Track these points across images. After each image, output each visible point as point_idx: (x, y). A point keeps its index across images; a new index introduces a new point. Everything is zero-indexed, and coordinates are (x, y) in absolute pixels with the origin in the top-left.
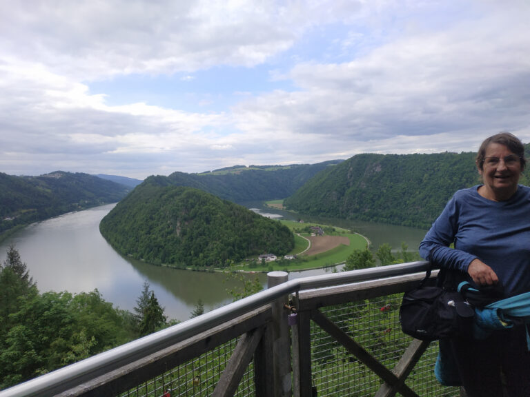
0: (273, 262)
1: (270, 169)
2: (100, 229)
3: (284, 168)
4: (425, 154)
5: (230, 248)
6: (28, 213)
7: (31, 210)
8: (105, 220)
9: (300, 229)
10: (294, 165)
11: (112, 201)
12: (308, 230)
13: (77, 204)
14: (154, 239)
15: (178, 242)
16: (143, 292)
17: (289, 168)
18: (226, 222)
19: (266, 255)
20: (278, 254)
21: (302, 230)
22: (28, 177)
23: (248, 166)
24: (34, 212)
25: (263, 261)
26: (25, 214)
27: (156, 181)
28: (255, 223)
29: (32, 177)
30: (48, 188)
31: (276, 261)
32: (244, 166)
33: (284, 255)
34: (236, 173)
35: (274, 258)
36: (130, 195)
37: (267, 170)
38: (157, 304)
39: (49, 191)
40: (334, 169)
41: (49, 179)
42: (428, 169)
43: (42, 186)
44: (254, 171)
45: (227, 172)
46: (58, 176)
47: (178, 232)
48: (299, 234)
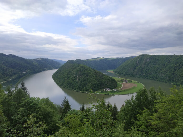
0: (109, 91)
1: (109, 59)
2: (52, 77)
3: (114, 59)
4: (166, 55)
5: (95, 85)
6: (30, 71)
7: (31, 70)
8: (54, 74)
9: (119, 80)
10: (118, 58)
11: (56, 68)
12: (122, 81)
13: (45, 69)
14: (70, 81)
15: (78, 83)
16: (64, 99)
17: (116, 59)
18: (93, 76)
19: (107, 89)
20: (111, 89)
21: (120, 80)
22: (31, 59)
23: (101, 58)
24: (32, 71)
25: (106, 91)
26: (29, 71)
27: (71, 62)
28: (103, 77)
29: (32, 59)
30: (37, 63)
31: (110, 91)
32: (100, 58)
33: (113, 89)
34: (98, 60)
35: (109, 90)
36: (63, 66)
37: (108, 59)
38: (68, 103)
39: (37, 64)
40: (132, 60)
41: (37, 60)
42: (167, 61)
43: (35, 62)
44: (104, 59)
45: (94, 59)
46: (40, 59)
47: (77, 79)
48: (119, 82)
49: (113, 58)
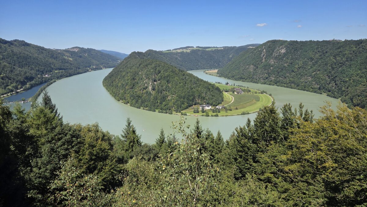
1: (210, 49)
2: (103, 84)
3: (219, 49)
6: (59, 72)
12: (233, 91)
15: (150, 94)
16: (127, 126)
17: (223, 49)
18: (180, 83)
19: (204, 105)
20: (212, 105)
21: (229, 90)
24: (62, 72)
29: (60, 50)
32: (193, 47)
33: (216, 106)
35: (209, 108)
37: (207, 50)
40: (253, 50)
41: (71, 51)
42: (318, 52)
44: (199, 50)
45: (182, 50)
46: (76, 50)
48: (226, 93)
49: (216, 47)
